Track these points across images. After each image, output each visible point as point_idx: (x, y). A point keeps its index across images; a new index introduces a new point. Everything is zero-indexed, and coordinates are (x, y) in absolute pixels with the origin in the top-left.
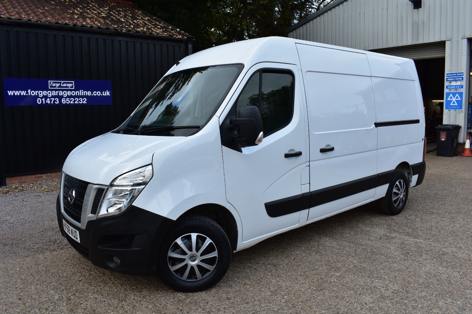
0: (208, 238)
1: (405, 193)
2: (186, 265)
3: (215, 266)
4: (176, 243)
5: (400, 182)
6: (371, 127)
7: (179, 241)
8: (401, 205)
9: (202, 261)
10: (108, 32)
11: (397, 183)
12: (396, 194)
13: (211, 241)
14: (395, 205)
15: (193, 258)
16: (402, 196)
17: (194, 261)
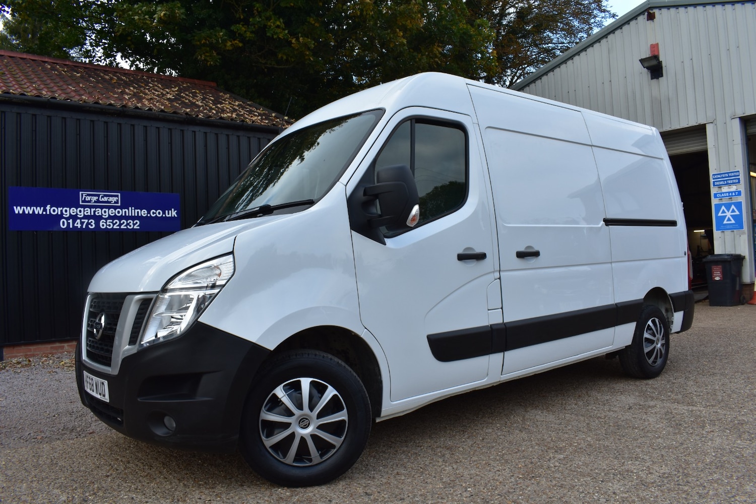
0: (330, 388)
1: (664, 342)
2: (293, 435)
3: (343, 438)
4: (274, 395)
5: (654, 322)
6: (598, 225)
7: (280, 392)
8: (659, 361)
9: (320, 427)
10: (176, 118)
11: (650, 322)
12: (650, 341)
13: (335, 392)
14: (650, 361)
15: (304, 422)
16: (659, 345)
17: (305, 427)
